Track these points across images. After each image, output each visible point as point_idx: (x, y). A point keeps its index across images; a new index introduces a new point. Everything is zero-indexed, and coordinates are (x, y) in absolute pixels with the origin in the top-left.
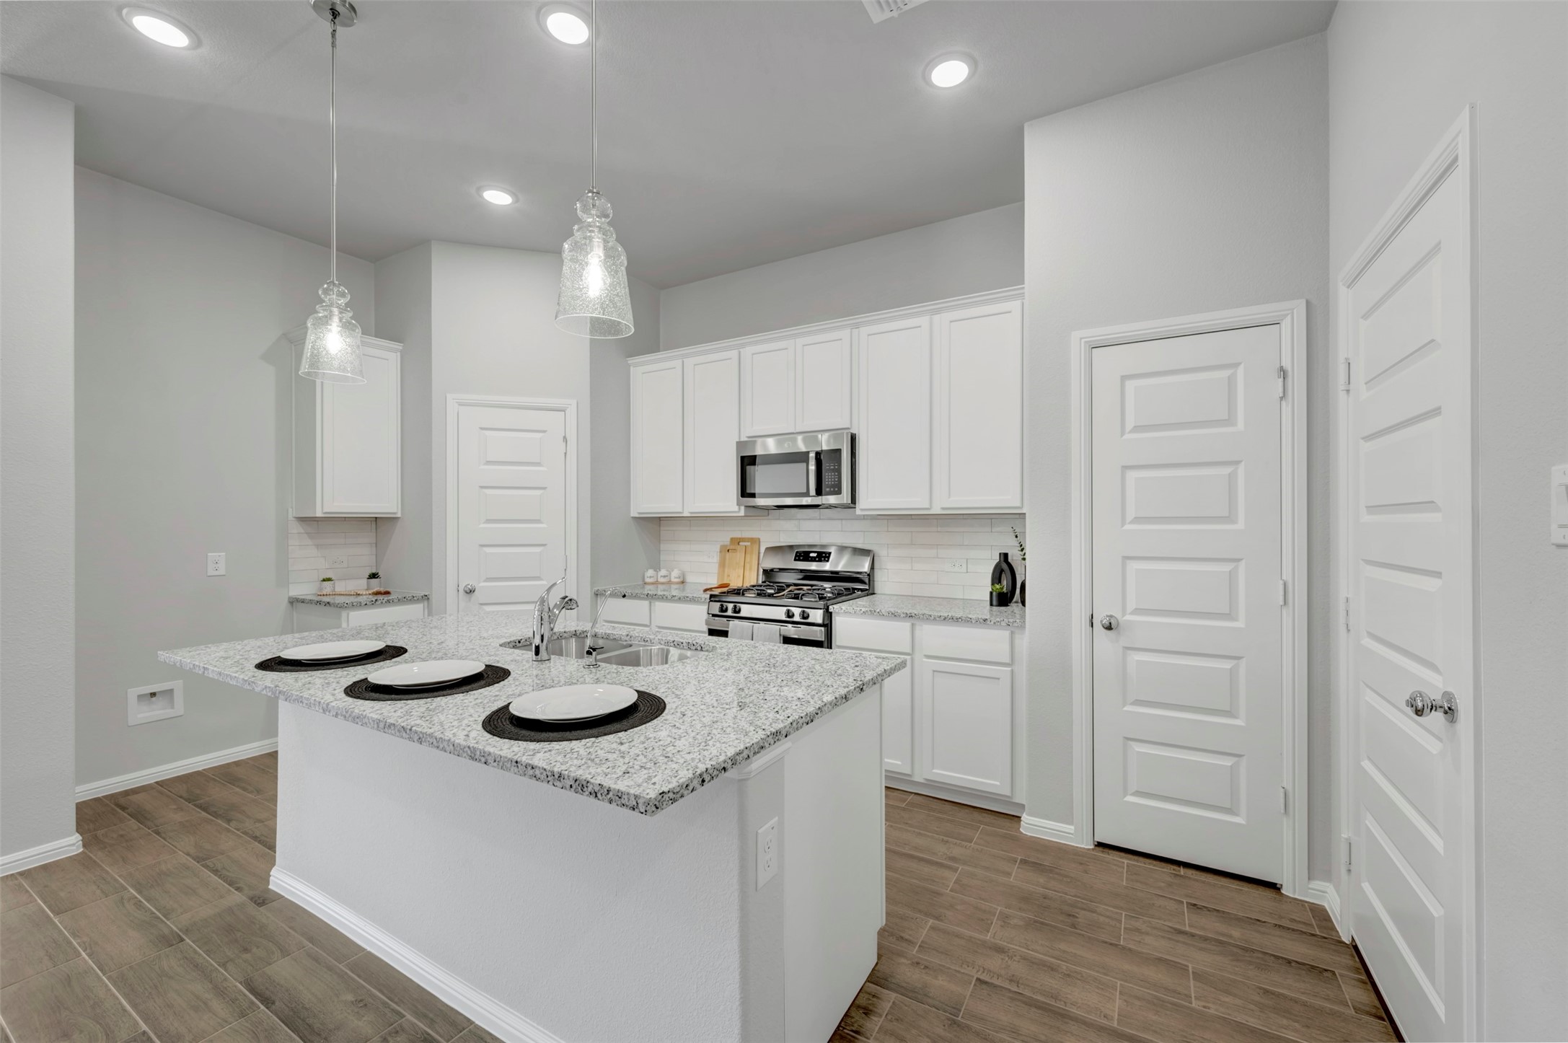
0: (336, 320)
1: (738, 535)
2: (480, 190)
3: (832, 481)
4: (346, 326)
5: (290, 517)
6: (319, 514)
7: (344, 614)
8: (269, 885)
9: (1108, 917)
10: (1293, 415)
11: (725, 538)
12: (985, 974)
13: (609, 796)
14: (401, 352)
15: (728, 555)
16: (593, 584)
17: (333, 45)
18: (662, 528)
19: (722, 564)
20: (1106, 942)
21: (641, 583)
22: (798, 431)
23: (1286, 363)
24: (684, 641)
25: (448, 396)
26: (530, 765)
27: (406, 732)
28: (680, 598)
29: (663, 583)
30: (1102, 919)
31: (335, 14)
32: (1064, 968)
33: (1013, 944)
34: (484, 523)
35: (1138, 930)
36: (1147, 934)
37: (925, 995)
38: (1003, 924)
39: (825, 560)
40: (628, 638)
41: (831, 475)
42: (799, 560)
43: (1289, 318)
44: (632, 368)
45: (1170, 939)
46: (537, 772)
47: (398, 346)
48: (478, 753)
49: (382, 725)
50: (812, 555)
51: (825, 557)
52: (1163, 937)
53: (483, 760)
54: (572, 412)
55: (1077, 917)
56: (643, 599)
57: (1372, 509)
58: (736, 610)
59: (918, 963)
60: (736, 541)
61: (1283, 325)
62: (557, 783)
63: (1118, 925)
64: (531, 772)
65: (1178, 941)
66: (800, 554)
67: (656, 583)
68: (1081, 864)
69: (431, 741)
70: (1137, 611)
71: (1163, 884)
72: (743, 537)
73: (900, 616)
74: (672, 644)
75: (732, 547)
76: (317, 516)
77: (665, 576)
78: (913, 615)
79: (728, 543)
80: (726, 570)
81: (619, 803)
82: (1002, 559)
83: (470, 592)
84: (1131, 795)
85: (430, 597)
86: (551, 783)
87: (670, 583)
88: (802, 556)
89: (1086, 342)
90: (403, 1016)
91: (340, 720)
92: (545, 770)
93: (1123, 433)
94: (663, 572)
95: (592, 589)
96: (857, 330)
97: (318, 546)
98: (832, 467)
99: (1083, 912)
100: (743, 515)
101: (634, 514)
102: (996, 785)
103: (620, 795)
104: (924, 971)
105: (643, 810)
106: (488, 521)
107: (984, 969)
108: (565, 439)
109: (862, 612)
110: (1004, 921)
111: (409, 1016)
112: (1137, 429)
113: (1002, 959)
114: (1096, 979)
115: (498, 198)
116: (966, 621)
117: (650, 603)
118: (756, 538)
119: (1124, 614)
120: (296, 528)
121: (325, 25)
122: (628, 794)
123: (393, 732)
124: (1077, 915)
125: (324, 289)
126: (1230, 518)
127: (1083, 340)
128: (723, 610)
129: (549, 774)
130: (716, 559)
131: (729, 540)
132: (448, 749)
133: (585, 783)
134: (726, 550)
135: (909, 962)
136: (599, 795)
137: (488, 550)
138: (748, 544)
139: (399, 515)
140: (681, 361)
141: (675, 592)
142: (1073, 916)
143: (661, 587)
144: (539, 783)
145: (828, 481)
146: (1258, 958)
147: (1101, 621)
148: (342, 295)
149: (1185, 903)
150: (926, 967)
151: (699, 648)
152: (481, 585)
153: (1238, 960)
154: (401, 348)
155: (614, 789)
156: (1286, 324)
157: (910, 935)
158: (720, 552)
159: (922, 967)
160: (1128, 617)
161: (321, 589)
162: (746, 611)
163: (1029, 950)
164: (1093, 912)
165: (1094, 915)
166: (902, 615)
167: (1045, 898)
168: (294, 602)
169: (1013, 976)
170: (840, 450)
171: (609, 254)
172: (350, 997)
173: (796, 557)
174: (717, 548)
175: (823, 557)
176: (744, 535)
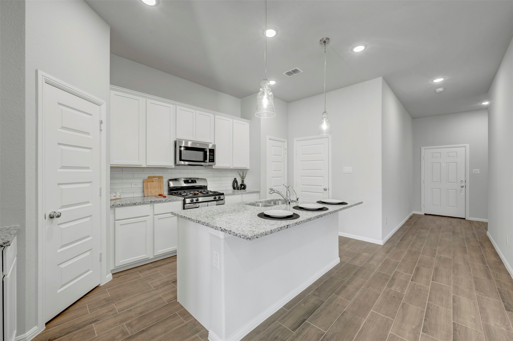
1: (152, 175)
3: (211, 158)
10: (286, 155)
11: (145, 176)
15: (149, 184)
19: (146, 187)
22: (197, 141)
23: (286, 148)
50: (189, 181)
54: (104, 108)
57: (302, 170)
58: (197, 200)
60: (149, 177)
61: (285, 142)
72: (154, 176)
75: (150, 180)
80: (149, 190)
87: (116, 199)
88: (186, 182)
94: (114, 194)
98: (212, 154)
100: (174, 167)
118: (162, 176)
126: (281, 171)
127: (268, 138)
130: (140, 186)
134: (146, 181)
137: (63, 187)
138: (157, 178)
158: (143, 183)
170: (214, 149)
173: (184, 182)
174: (141, 181)
175: (194, 182)
176: (155, 175)
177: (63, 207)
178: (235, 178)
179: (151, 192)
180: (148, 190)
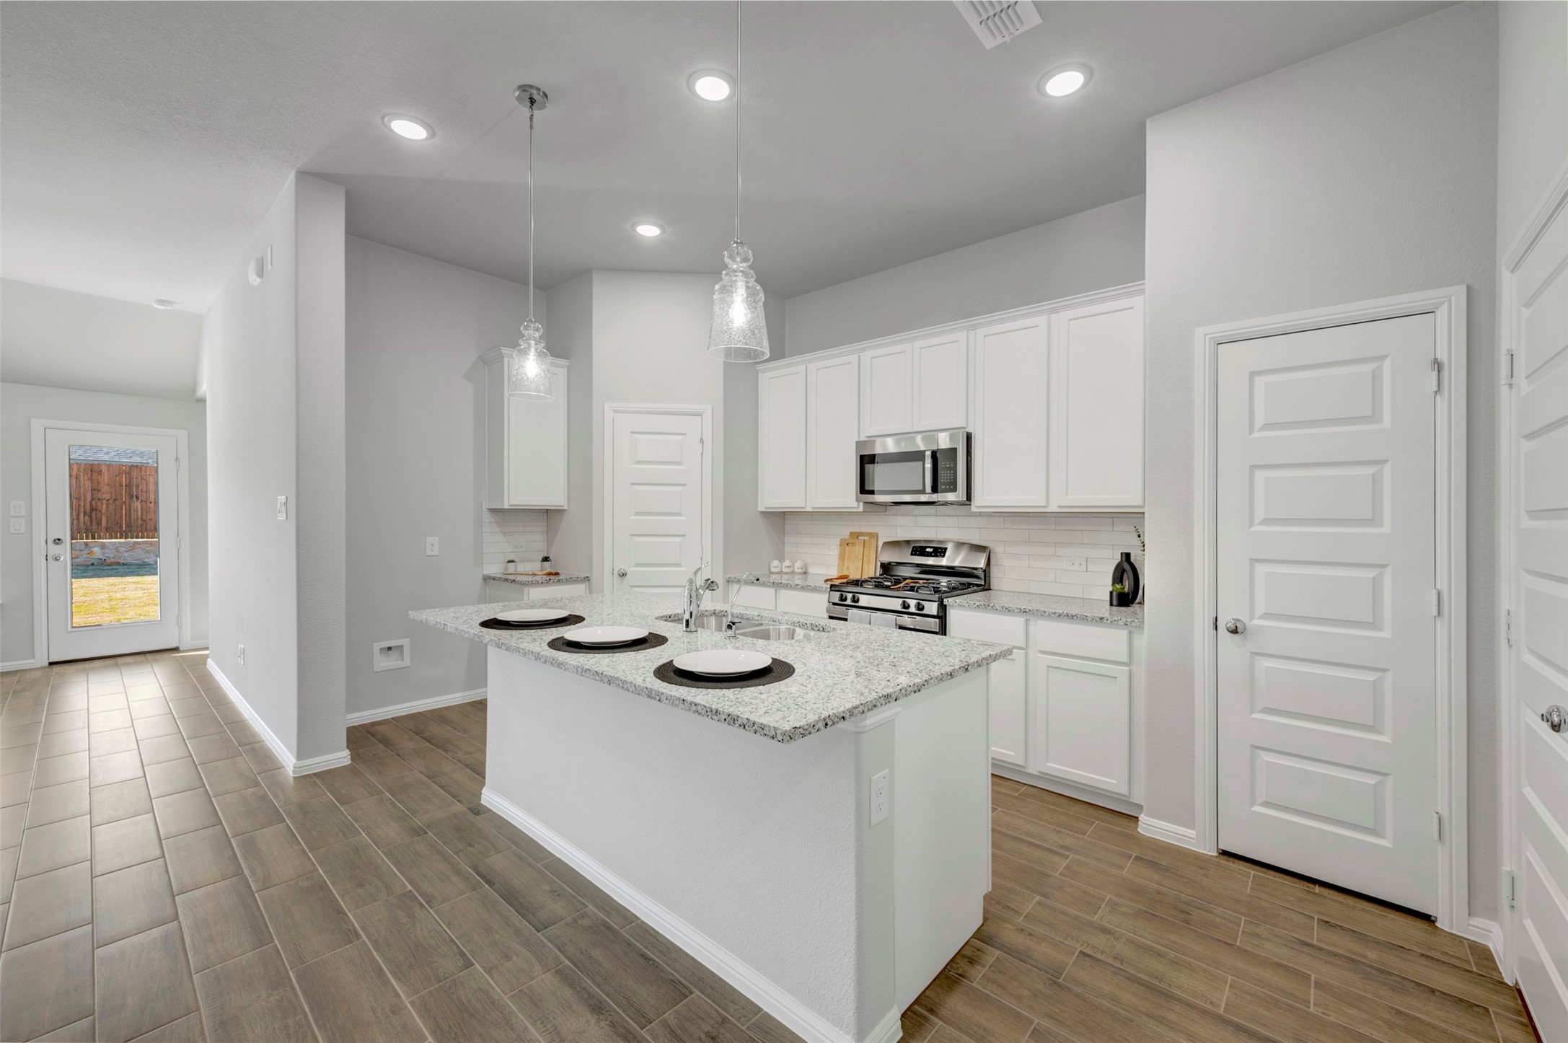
0: (533, 350)
1: (857, 530)
2: (634, 225)
3: (947, 479)
4: (540, 355)
5: (484, 509)
6: (506, 506)
7: (526, 590)
8: (480, 800)
9: (1225, 919)
10: (1451, 409)
11: (845, 533)
12: (1089, 949)
13: (754, 728)
14: (568, 367)
15: (847, 548)
16: (725, 572)
17: (531, 127)
18: (786, 522)
19: (842, 557)
20: (1220, 941)
21: (767, 572)
22: (915, 430)
23: (1442, 355)
24: (808, 623)
25: (605, 404)
26: (693, 703)
27: (599, 676)
28: (803, 587)
29: (787, 573)
30: (1218, 920)
31: (532, 101)
32: (1173, 956)
33: (1121, 928)
34: (634, 515)
35: (1257, 935)
36: (1268, 940)
37: (1028, 957)
38: (1111, 909)
39: (940, 555)
40: (759, 618)
41: (947, 473)
42: (916, 555)
43: (1445, 307)
44: (760, 374)
45: (1293, 948)
46: (699, 708)
47: (564, 362)
48: (654, 693)
49: (580, 670)
50: (928, 550)
51: (941, 553)
52: (1285, 946)
53: (658, 698)
54: (708, 417)
55: (1191, 915)
56: (770, 586)
58: (855, 600)
59: (1022, 930)
60: (855, 535)
61: (1438, 313)
62: (714, 717)
63: (1235, 927)
64: (694, 708)
65: (1302, 952)
66: (917, 549)
67: (781, 573)
68: (1201, 868)
69: (618, 683)
70: (1267, 616)
71: (1292, 899)
72: (862, 531)
73: (1013, 611)
74: (797, 625)
75: (851, 541)
76: (505, 507)
77: (789, 567)
78: (1027, 610)
79: (848, 537)
80: (846, 563)
81: (762, 733)
82: (1124, 559)
83: (623, 575)
84: (1258, 805)
85: (590, 578)
86: (709, 717)
87: (793, 573)
88: (918, 551)
89: (1210, 338)
90: (587, 906)
91: (548, 666)
92: (705, 706)
93: (1251, 431)
94: (787, 563)
95: (724, 576)
96: (974, 331)
97: (504, 533)
98: (948, 466)
99: (1199, 911)
100: (862, 510)
101: (761, 508)
102: (1113, 783)
103: (762, 727)
104: (1028, 937)
105: (780, 739)
106: (637, 514)
107: (1088, 944)
108: (702, 440)
109: (975, 606)
110: (1112, 908)
111: (590, 907)
112: (1267, 427)
113: (1108, 939)
114: (1206, 971)
115: (648, 231)
116: (1083, 619)
117: (776, 591)
118: (875, 533)
119: (1252, 618)
120: (488, 518)
121: (525, 110)
122: (769, 726)
123: (588, 675)
124: (1191, 913)
125: (524, 326)
126: (1374, 521)
127: (1207, 337)
128: (843, 599)
129: (708, 710)
130: (835, 552)
131: (848, 534)
132: (631, 690)
133: (736, 717)
134: (845, 544)
135: (1014, 928)
136: (747, 727)
137: (637, 539)
138: (866, 538)
139: (566, 508)
140: (804, 366)
141: (797, 580)
142: (1187, 913)
143: (785, 577)
144: (700, 717)
145: (944, 479)
146: (1395, 981)
147: (1227, 624)
148: (537, 330)
149: (1316, 919)
150: (1030, 934)
151: (821, 629)
152: (631, 570)
153: (1370, 979)
154: (567, 364)
155: (759, 723)
156: (1442, 313)
157: (1017, 906)
158: (840, 545)
159: (1027, 934)
160: (1256, 622)
161: (506, 569)
162: (864, 600)
163: (1136, 935)
164: (1211, 913)
165: (1210, 915)
166: (1016, 610)
167: (1158, 893)
168: (487, 579)
169: (1118, 954)
170: (956, 449)
171: (751, 293)
172: (547, 888)
173: (913, 550)
174: (837, 542)
175: (939, 552)
176: (864, 530)
177: (637, 565)
178: (1122, 553)
179: (848, 568)
180: (844, 564)
